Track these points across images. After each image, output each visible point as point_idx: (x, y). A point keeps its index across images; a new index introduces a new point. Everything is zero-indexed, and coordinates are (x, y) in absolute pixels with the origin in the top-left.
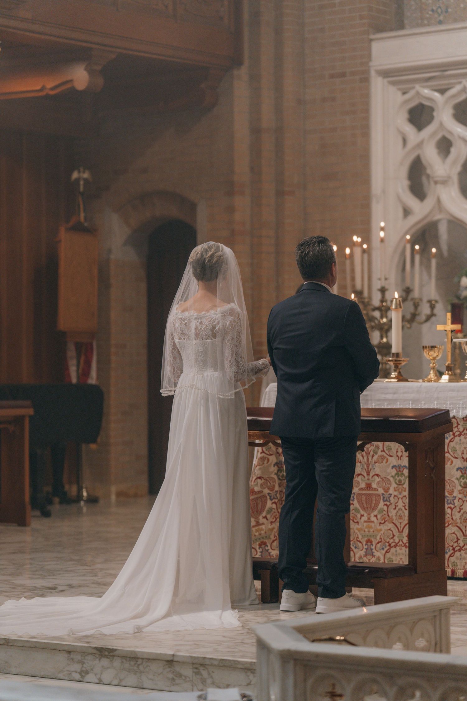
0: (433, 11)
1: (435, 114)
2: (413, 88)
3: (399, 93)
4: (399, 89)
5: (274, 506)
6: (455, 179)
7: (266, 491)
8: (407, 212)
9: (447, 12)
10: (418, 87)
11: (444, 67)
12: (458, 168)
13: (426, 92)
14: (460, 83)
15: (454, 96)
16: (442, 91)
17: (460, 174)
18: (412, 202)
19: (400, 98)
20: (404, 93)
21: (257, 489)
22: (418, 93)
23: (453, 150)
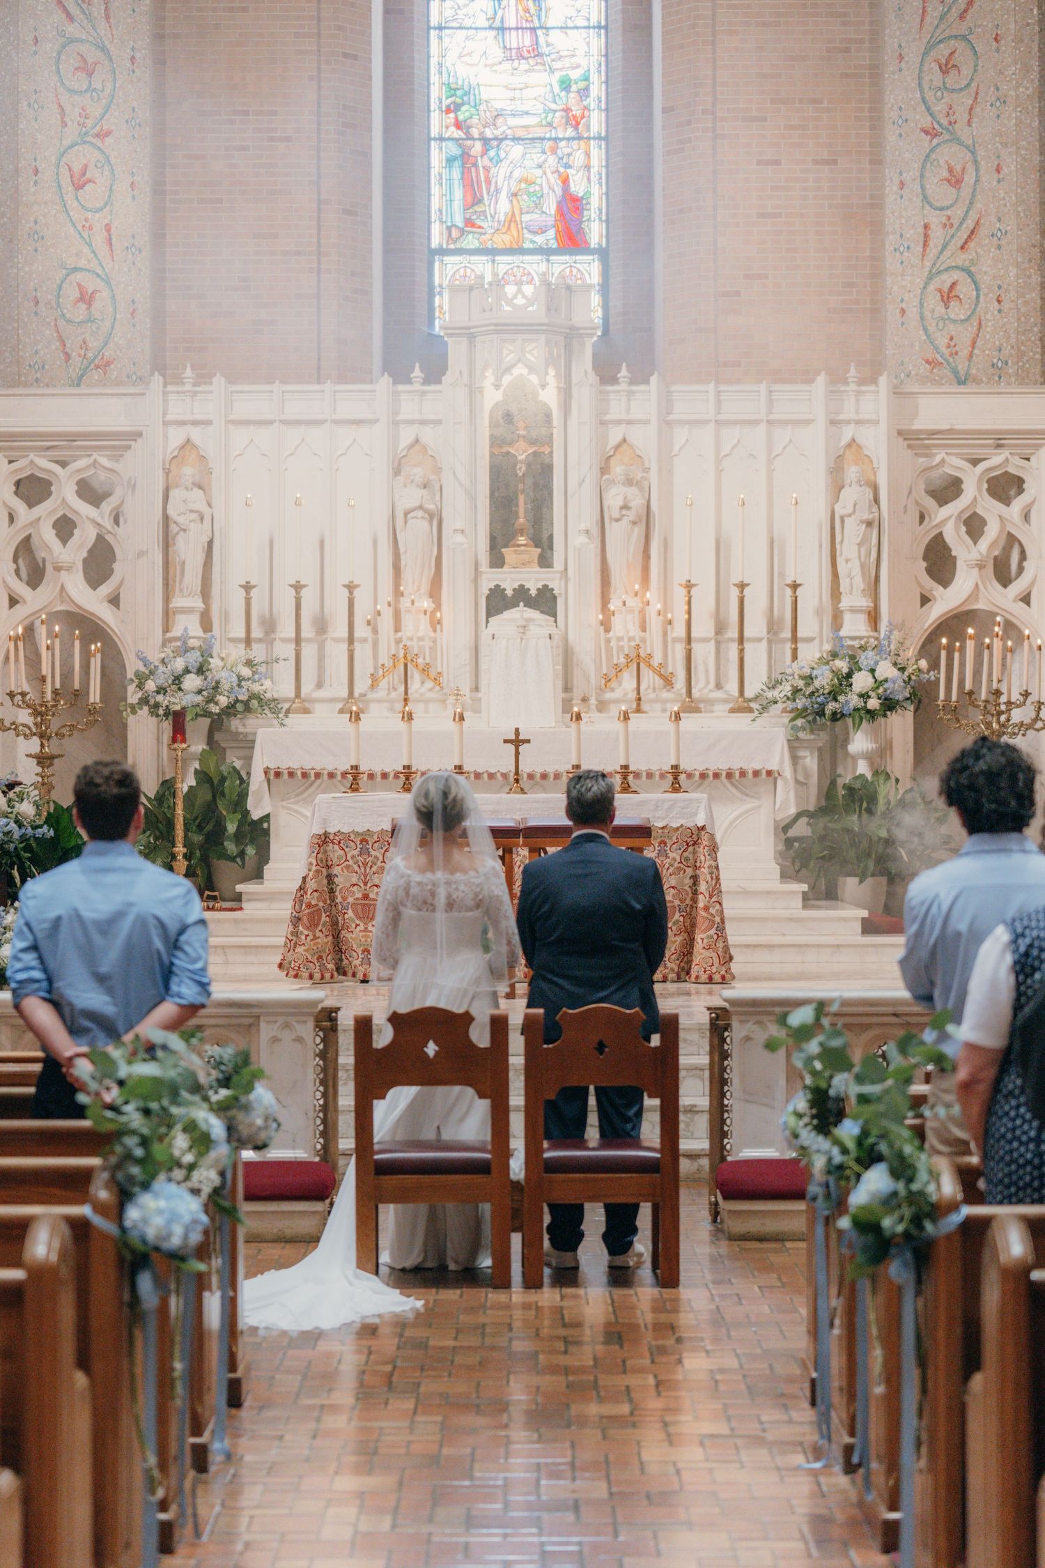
0: (30, 365)
1: (53, 488)
2: (28, 456)
3: (6, 461)
4: (5, 456)
5: (327, 919)
6: (80, 565)
7: (321, 904)
8: (13, 602)
9: (43, 367)
10: (32, 456)
11: (71, 438)
12: (85, 555)
13: (43, 463)
14: (89, 456)
15: (79, 470)
16: (63, 464)
17: (85, 560)
18: (22, 589)
19: (6, 468)
20: (10, 462)
21: (313, 902)
22: (32, 462)
23: (76, 531)
